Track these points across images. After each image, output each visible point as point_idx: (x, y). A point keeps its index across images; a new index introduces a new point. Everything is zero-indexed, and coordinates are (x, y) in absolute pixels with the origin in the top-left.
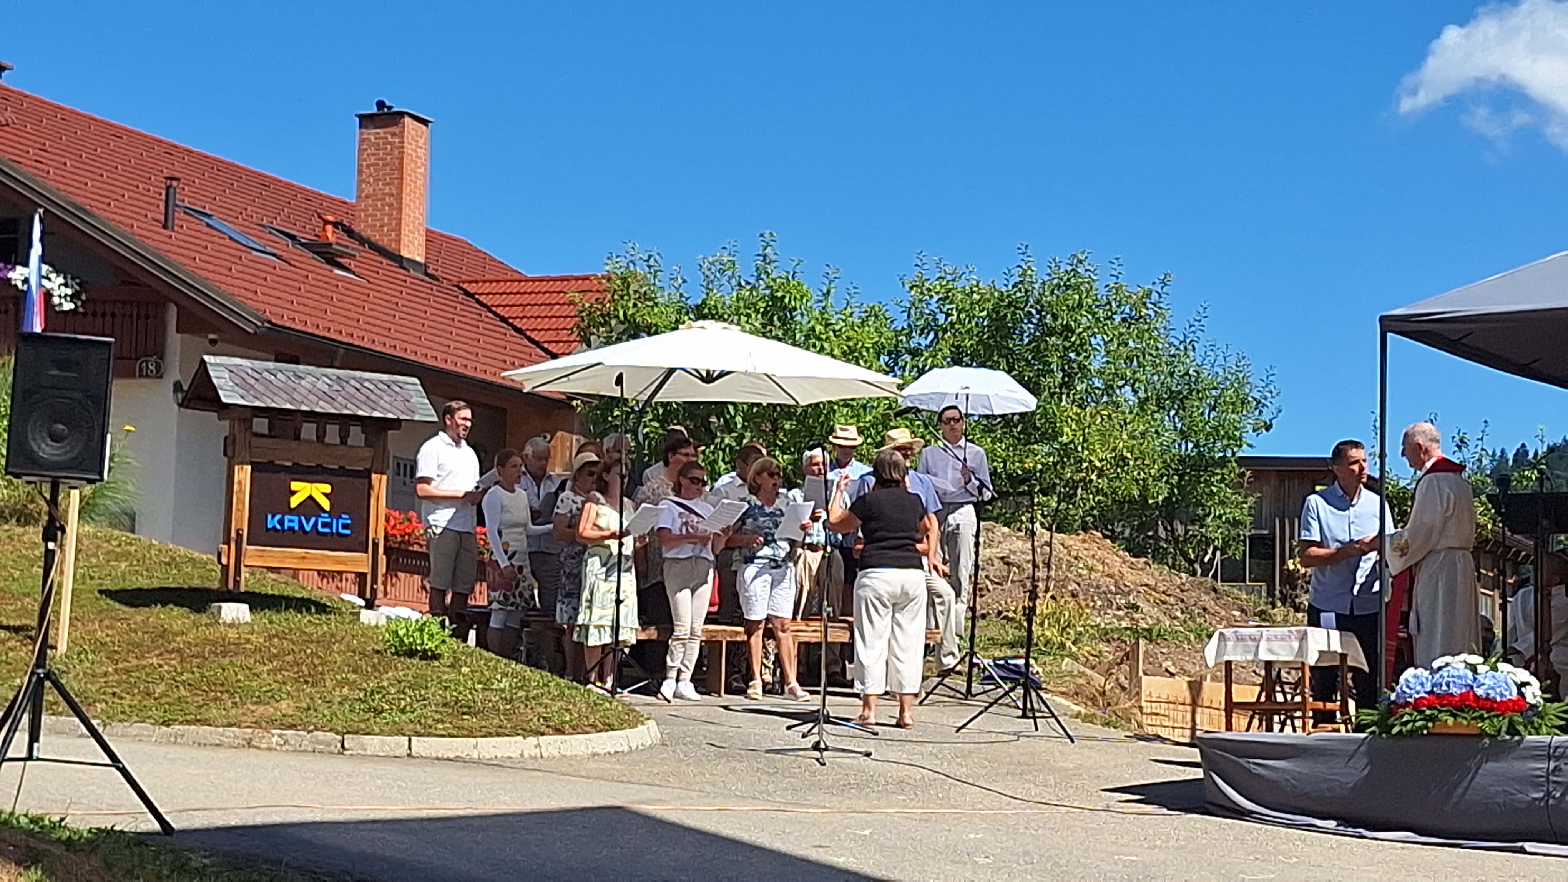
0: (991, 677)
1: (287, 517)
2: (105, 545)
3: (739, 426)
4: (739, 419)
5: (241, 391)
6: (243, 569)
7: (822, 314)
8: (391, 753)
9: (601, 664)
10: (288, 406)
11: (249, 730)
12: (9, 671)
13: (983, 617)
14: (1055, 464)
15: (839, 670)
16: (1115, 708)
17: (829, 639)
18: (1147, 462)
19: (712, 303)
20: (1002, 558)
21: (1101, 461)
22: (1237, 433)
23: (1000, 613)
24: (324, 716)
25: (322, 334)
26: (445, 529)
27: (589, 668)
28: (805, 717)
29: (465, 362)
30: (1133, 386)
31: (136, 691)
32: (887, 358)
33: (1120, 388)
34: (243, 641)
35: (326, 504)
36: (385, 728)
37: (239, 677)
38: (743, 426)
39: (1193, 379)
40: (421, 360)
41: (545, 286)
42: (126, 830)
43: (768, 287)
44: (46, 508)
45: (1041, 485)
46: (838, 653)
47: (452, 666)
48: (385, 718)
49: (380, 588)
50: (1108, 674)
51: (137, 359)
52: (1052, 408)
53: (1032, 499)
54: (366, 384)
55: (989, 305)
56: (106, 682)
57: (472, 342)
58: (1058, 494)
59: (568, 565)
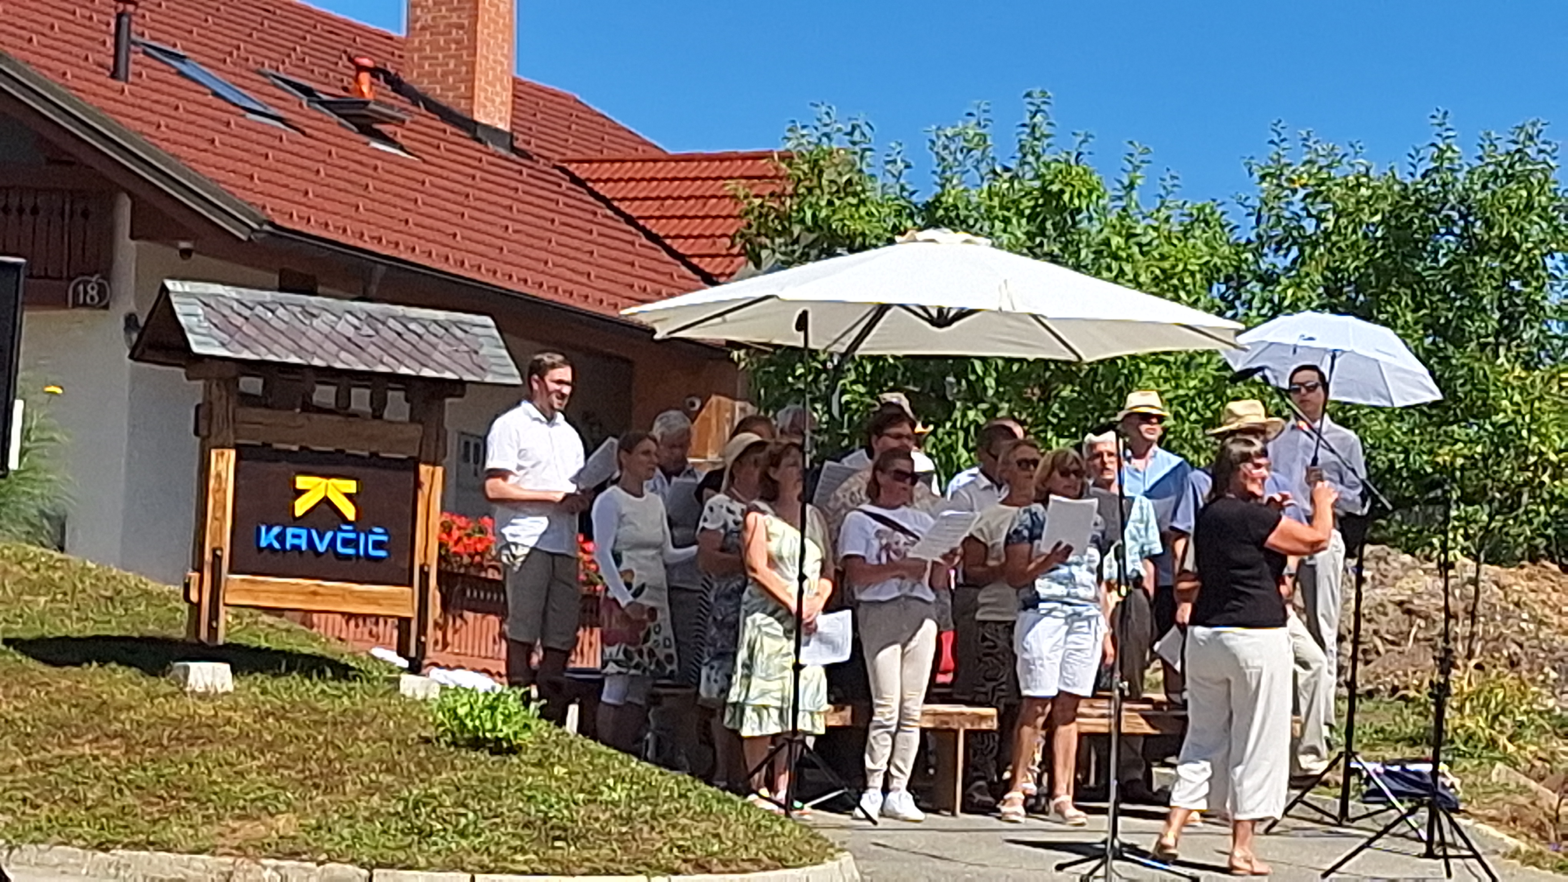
0: (1378, 792)
1: (290, 531)
3: (991, 392)
4: (990, 382)
5: (225, 337)
6: (222, 609)
7: (1121, 219)
9: (770, 762)
10: (293, 359)
11: (228, 860)
13: (1370, 694)
14: (1485, 458)
15: (1140, 776)
17: (1124, 729)
19: (950, 200)
20: (1400, 604)
23: (1395, 689)
24: (343, 839)
25: (351, 242)
26: (533, 549)
27: (752, 769)
28: (1087, 851)
29: (569, 286)
31: (57, 797)
32: (1222, 289)
34: (220, 721)
36: (435, 860)
37: (214, 777)
38: (997, 392)
40: (503, 283)
41: (692, 171)
43: (1037, 177)
45: (1463, 489)
46: (1140, 749)
47: (539, 764)
48: (435, 844)
49: (433, 637)
51: (70, 279)
53: (1449, 511)
54: (412, 326)
55: (1385, 206)
56: (12, 782)
57: (579, 255)
58: (1490, 503)
59: (721, 610)
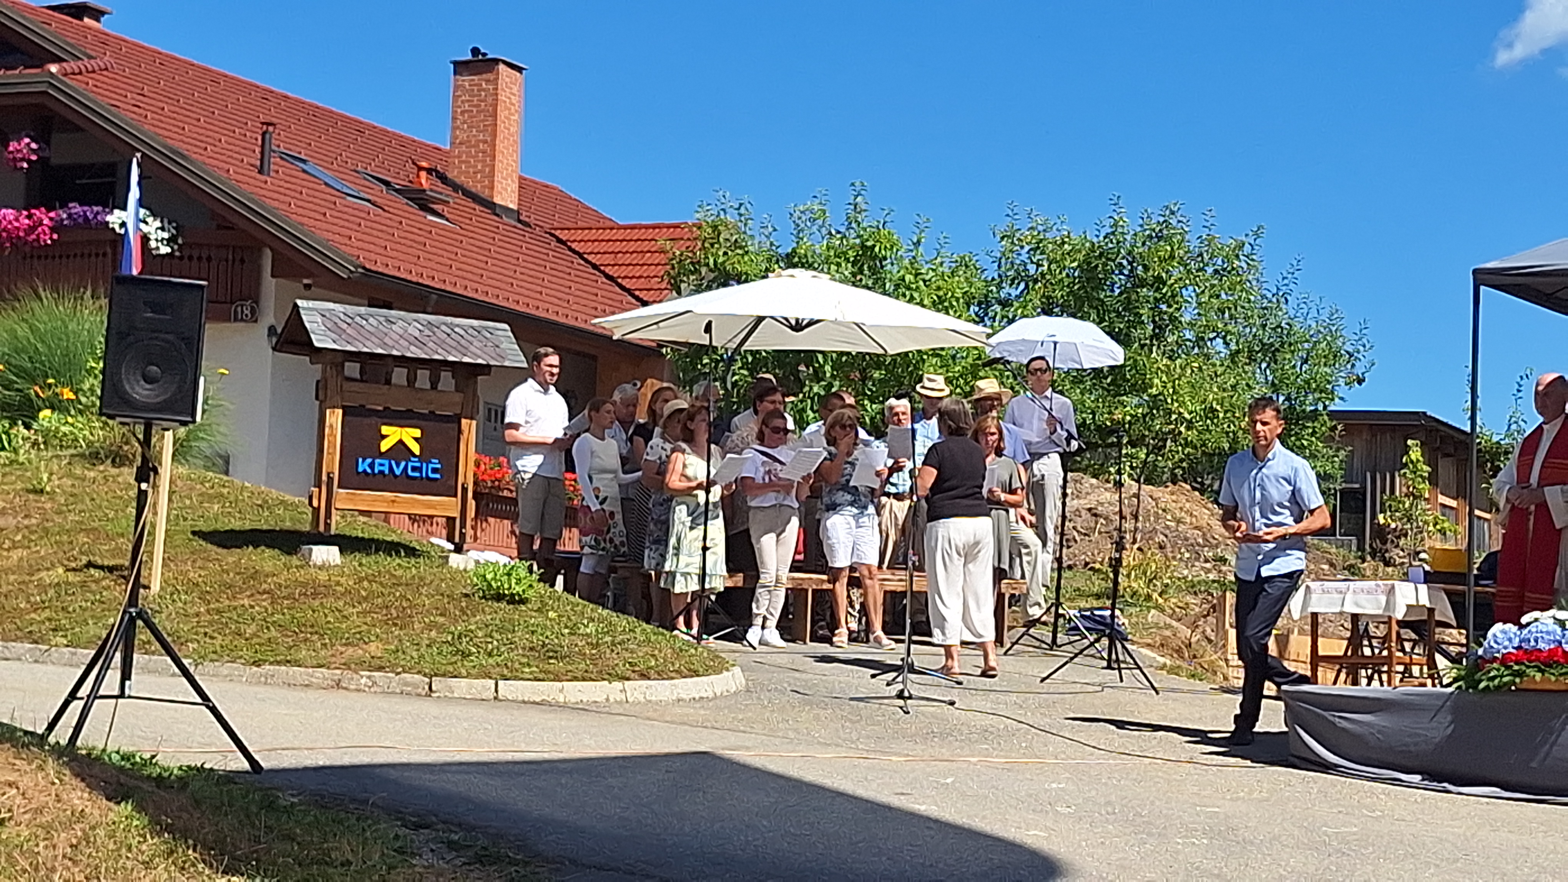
0: (1076, 628)
1: (377, 461)
2: (198, 486)
3: (828, 375)
4: (828, 368)
5: (334, 336)
6: (333, 511)
7: (912, 264)
8: (479, 696)
9: (687, 610)
10: (380, 351)
11: (338, 672)
12: (103, 611)
13: (1070, 567)
14: (1144, 416)
15: (924, 619)
16: (1200, 660)
17: (915, 589)
18: (1237, 415)
19: (803, 251)
20: (1090, 510)
21: (1190, 413)
22: (1329, 387)
23: (1087, 564)
24: (412, 658)
25: (414, 279)
26: (535, 475)
27: (675, 613)
29: (556, 309)
30: (1224, 338)
31: (227, 631)
32: (977, 309)
33: (1211, 340)
34: (332, 584)
35: (416, 448)
36: (472, 672)
37: (329, 619)
38: (832, 375)
39: (1285, 332)
40: (513, 306)
41: (636, 234)
42: (216, 767)
43: (859, 236)
44: (140, 449)
45: (1130, 436)
46: (923, 602)
47: (539, 610)
48: (472, 661)
49: (469, 532)
50: (1194, 626)
51: (232, 303)
52: (1142, 359)
53: (1120, 451)
54: (456, 329)
55: (1080, 256)
56: (198, 622)
57: (563, 289)
58: (1147, 446)
59: (656, 512)
